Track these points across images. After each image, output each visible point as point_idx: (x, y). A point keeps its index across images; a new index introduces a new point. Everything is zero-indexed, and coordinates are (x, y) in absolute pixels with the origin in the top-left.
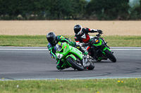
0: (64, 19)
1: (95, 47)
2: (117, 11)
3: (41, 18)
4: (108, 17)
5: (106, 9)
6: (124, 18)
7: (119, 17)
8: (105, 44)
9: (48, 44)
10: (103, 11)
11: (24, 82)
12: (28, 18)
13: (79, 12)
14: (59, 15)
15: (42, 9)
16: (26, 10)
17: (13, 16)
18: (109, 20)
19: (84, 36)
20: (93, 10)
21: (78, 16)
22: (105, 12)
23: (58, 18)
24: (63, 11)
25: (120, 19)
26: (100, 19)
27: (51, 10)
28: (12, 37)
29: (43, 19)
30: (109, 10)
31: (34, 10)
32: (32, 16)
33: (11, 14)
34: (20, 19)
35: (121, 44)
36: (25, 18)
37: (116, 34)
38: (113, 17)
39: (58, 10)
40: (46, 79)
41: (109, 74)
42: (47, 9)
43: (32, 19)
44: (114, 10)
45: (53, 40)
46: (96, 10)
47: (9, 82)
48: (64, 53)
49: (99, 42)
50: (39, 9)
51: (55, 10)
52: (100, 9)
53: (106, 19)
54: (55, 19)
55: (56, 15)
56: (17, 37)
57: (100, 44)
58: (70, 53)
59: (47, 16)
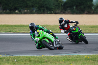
0: (48, 13)
1: (73, 33)
2: (85, 8)
3: (31, 13)
4: (78, 12)
5: (77, 6)
6: (89, 13)
7: (86, 12)
8: (81, 31)
9: (30, 31)
10: (75, 7)
11: (20, 57)
12: (23, 12)
13: (58, 9)
14: (44, 10)
15: (33, 6)
16: (21, 7)
17: (12, 11)
18: (79, 14)
19: (66, 26)
20: (67, 7)
21: (57, 12)
22: (76, 9)
23: (43, 12)
24: (47, 8)
25: (87, 14)
26: (73, 13)
27: (38, 7)
28: (12, 26)
29: (33, 13)
30: (79, 7)
31: (27, 7)
32: (26, 11)
33: (11, 10)
34: (17, 13)
35: (87, 31)
36: (21, 13)
37: (84, 24)
38: (81, 12)
39: (43, 7)
40: (35, 56)
41: (79, 52)
42: (36, 6)
43: (25, 13)
44: (82, 7)
45: (33, 28)
46: (70, 7)
47: (10, 57)
48: (40, 37)
49: (76, 30)
50: (30, 6)
51: (41, 7)
52: (73, 6)
53: (77, 14)
54: (41, 13)
55: (42, 11)
56: (15, 26)
57: (77, 31)
58: (44, 38)
59: (36, 11)
